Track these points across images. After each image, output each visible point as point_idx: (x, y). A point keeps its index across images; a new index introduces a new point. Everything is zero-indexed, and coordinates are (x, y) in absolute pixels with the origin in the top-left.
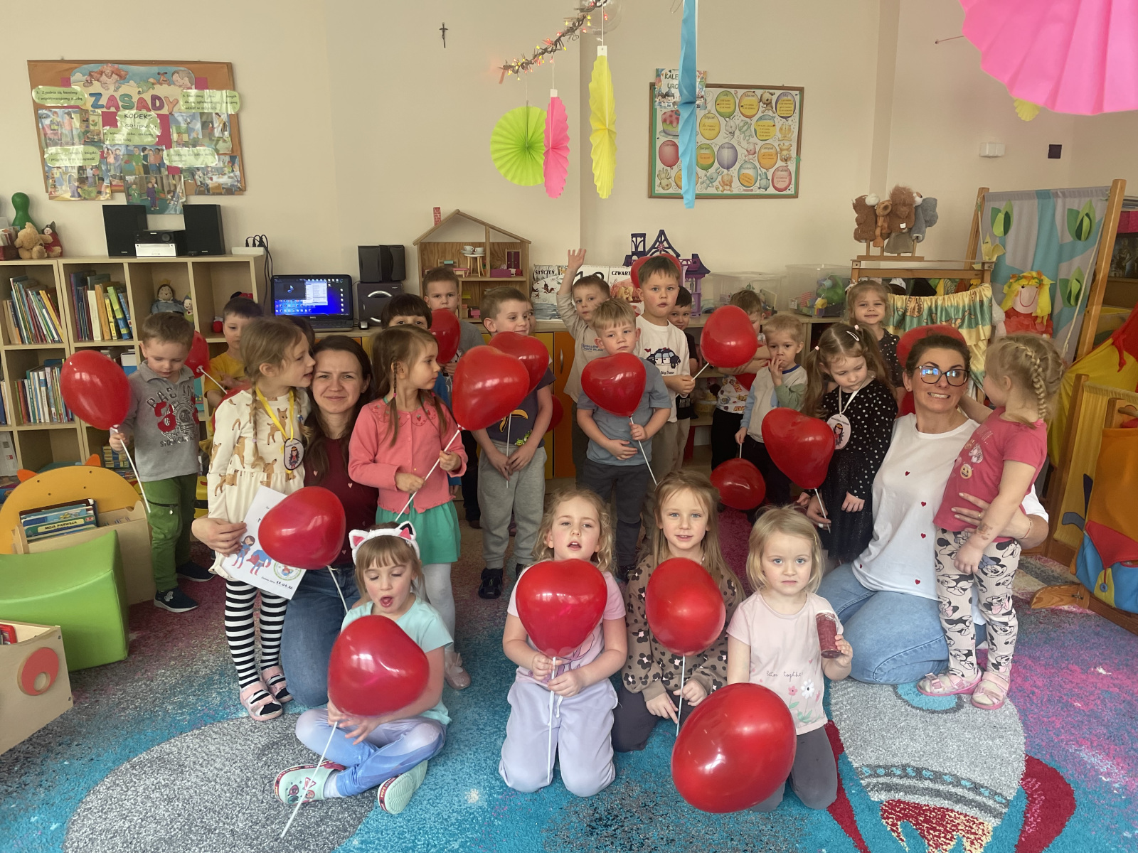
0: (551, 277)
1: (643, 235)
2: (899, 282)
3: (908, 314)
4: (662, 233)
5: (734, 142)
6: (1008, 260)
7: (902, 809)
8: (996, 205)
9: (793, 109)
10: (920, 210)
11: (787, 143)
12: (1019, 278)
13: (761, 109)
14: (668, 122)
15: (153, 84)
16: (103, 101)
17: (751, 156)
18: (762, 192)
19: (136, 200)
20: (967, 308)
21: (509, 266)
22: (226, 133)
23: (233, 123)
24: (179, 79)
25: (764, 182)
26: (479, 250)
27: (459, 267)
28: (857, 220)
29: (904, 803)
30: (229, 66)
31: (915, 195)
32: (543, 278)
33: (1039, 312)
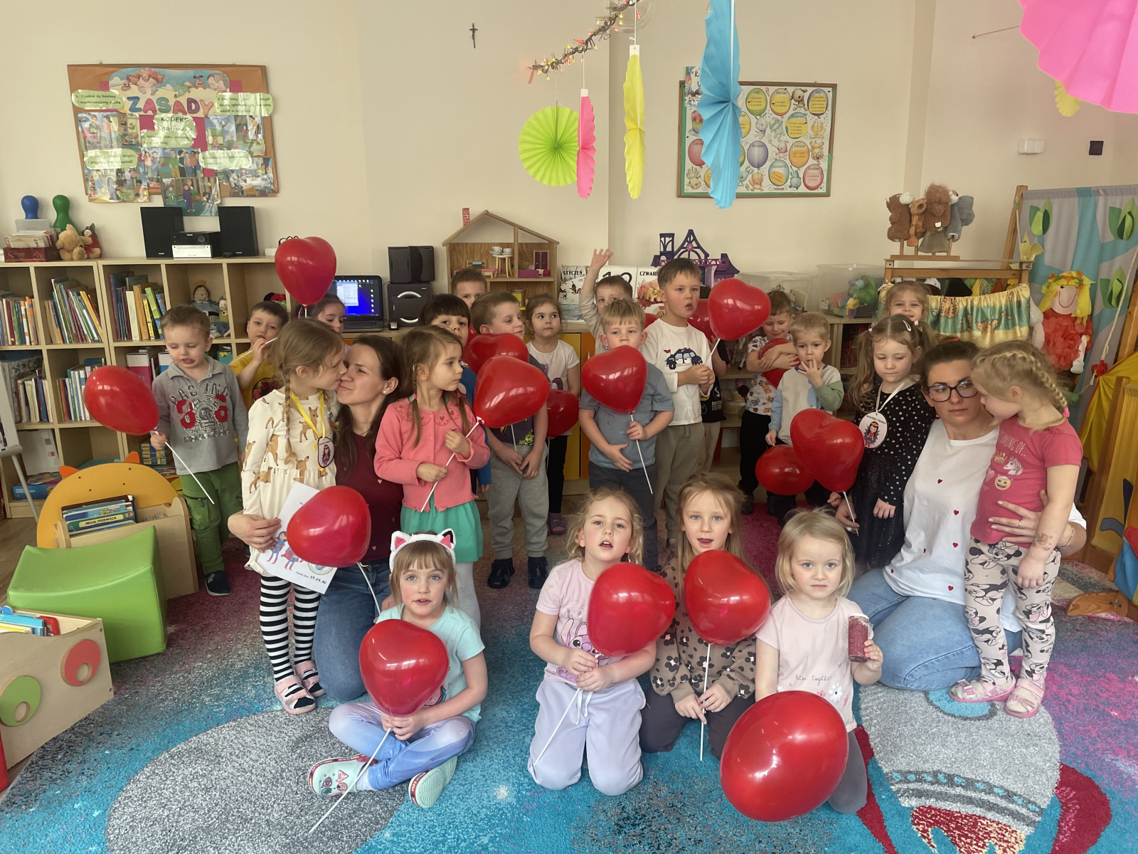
0: (579, 277)
1: (672, 235)
2: (933, 282)
3: (943, 314)
4: (691, 232)
5: (765, 140)
6: (1047, 260)
7: (933, 815)
8: (1035, 203)
9: (825, 106)
10: (956, 209)
11: (819, 141)
12: (1058, 278)
13: (793, 106)
14: (698, 121)
15: (189, 87)
16: (141, 105)
17: (781, 155)
18: (793, 190)
19: (173, 202)
20: (1003, 309)
21: (537, 267)
22: (260, 136)
23: (267, 126)
24: (215, 83)
25: (795, 180)
26: (507, 250)
27: (488, 268)
28: (891, 219)
29: (935, 809)
30: (263, 69)
31: (951, 193)
32: (571, 279)
33: (1079, 313)
